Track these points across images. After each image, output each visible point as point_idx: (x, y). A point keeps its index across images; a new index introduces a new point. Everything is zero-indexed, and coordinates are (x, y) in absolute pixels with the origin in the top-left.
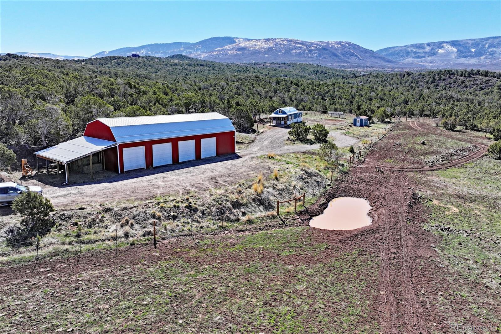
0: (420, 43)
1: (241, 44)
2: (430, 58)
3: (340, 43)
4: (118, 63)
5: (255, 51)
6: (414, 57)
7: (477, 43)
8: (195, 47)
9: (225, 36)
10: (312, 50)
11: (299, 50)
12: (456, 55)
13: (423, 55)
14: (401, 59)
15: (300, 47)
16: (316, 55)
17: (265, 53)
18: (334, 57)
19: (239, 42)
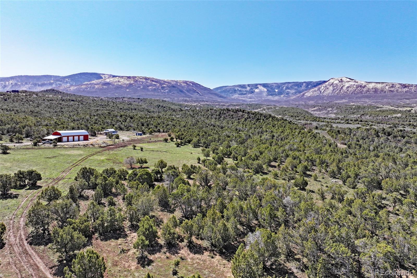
0: (243, 84)
1: (106, 80)
2: (249, 95)
3: (186, 82)
4: (4, 99)
5: (118, 86)
6: (239, 94)
7: (279, 86)
8: (65, 80)
9: (93, 72)
10: (164, 87)
11: (154, 86)
12: (266, 93)
13: (245, 92)
14: (231, 95)
15: (155, 84)
16: (167, 91)
17: (127, 88)
18: (181, 93)
19: (105, 77)
